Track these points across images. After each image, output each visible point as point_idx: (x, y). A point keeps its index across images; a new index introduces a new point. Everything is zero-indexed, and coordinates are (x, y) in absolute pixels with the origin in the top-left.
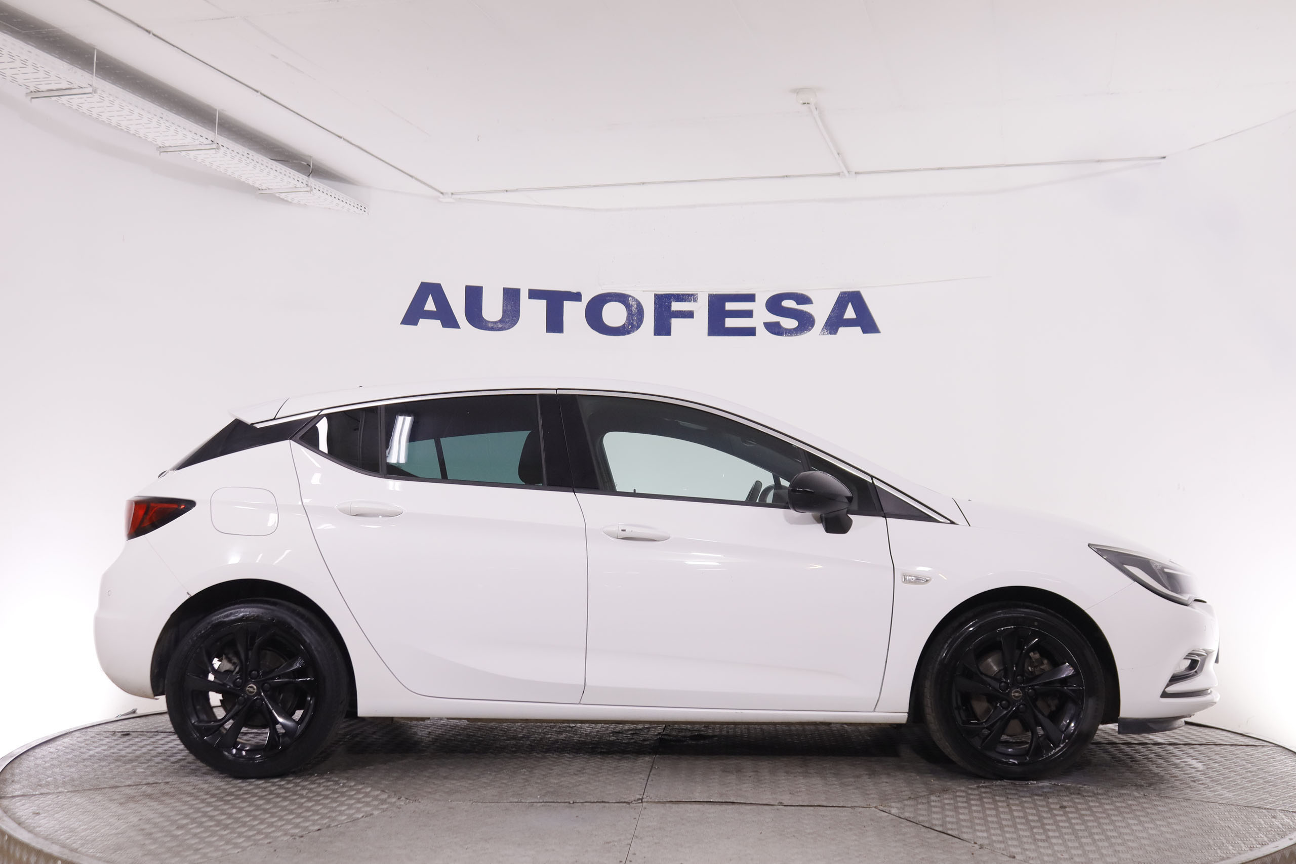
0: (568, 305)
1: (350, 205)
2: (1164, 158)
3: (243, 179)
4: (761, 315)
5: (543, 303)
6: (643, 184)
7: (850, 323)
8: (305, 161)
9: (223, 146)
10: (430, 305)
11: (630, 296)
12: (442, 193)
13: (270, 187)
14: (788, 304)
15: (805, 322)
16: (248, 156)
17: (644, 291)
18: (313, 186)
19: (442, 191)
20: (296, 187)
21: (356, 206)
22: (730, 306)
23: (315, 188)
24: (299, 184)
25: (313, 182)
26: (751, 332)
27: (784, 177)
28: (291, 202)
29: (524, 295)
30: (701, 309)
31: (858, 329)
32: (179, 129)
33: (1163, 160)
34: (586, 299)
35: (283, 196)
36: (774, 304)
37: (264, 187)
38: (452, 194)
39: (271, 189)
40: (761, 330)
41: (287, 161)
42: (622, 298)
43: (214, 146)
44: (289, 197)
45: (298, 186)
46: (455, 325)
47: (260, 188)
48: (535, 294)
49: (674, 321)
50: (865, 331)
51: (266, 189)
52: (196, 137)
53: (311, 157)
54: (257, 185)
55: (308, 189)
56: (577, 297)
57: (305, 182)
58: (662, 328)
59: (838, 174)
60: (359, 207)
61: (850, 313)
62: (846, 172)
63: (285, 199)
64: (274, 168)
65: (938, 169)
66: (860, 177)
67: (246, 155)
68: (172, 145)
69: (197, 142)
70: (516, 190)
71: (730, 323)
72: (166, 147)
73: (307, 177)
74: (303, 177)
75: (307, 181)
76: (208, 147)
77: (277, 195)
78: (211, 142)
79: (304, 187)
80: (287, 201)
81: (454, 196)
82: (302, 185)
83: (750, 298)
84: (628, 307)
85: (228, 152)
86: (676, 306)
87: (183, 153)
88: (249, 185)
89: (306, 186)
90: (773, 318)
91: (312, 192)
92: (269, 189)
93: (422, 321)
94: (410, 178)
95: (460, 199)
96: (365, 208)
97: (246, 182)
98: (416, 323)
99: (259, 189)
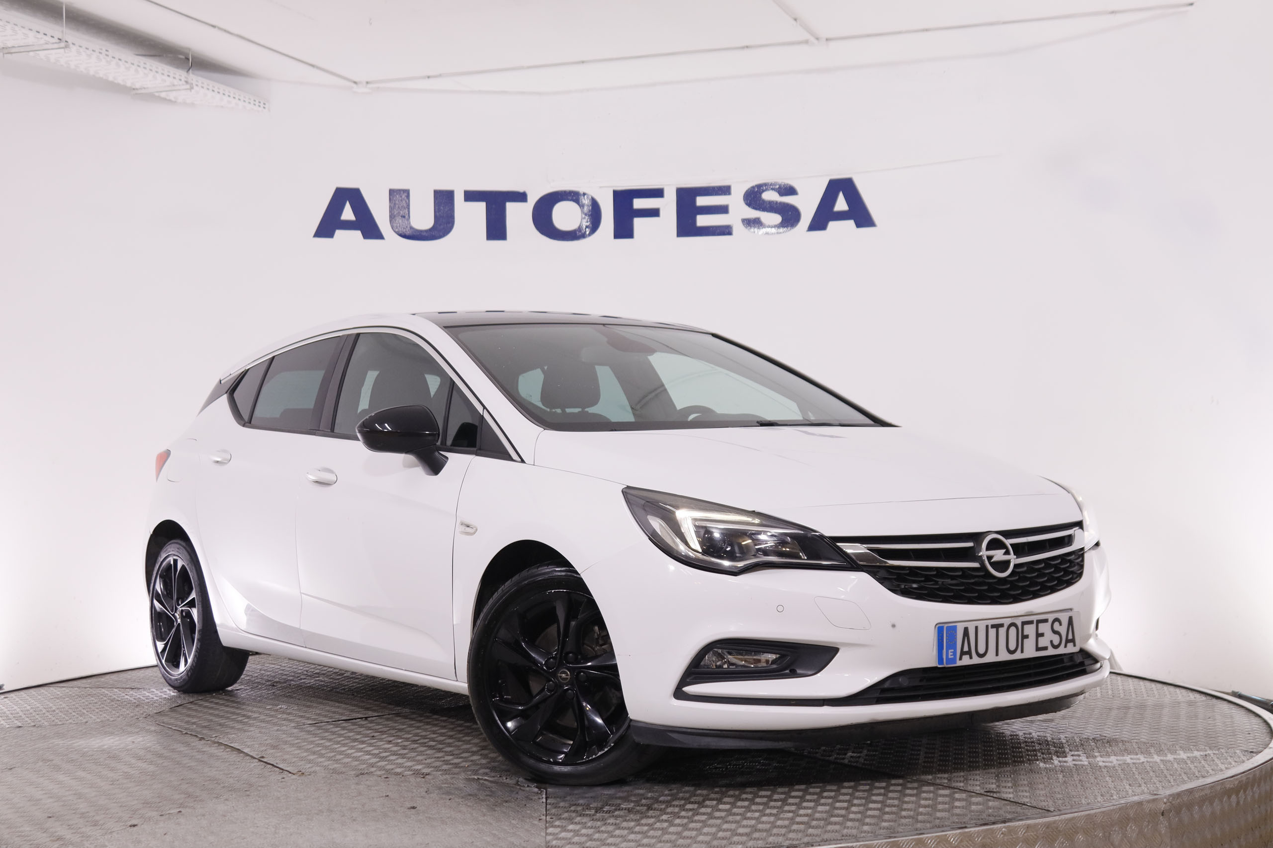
0: (511, 208)
1: (244, 101)
2: (1191, 4)
3: (111, 79)
4: (739, 211)
5: (481, 207)
6: (583, 62)
7: (841, 216)
8: (181, 53)
9: (73, 44)
10: (348, 214)
11: (584, 194)
12: (355, 83)
13: (145, 86)
14: (770, 196)
15: (790, 216)
16: (107, 53)
17: (600, 187)
18: (194, 83)
19: (356, 80)
20: (174, 85)
21: (252, 102)
22: (701, 201)
23: (197, 85)
24: (176, 82)
25: (195, 78)
26: (725, 231)
27: (743, 48)
28: (176, 102)
29: (459, 198)
30: (668, 205)
31: (851, 223)
32: (16, 28)
33: (1190, 8)
34: (533, 199)
35: (163, 95)
36: (753, 198)
37: (137, 86)
38: (367, 83)
39: (147, 88)
40: (739, 229)
41: (160, 56)
42: (573, 196)
43: (63, 45)
44: (172, 96)
45: (176, 83)
46: (378, 235)
47: (134, 87)
48: (471, 196)
49: (638, 222)
50: (859, 225)
51: (140, 89)
52: (39, 36)
53: (189, 49)
54: (129, 84)
55: (188, 86)
56: (521, 197)
57: (183, 79)
58: (623, 230)
59: (806, 42)
60: (257, 103)
61: (841, 204)
62: (812, 39)
63: (168, 98)
64: (142, 65)
65: (927, 30)
66: (832, 44)
67: (104, 51)
68: (16, 46)
69: (42, 42)
70: (440, 76)
71: (702, 221)
72: (9, 48)
73: (186, 73)
74: (179, 74)
75: (186, 77)
76: (56, 46)
77: (157, 94)
78: (59, 41)
79: (183, 85)
80: (170, 101)
81: (370, 86)
82: (180, 83)
83: (725, 190)
84: (582, 206)
85: (81, 50)
86: (639, 203)
87: (32, 54)
88: (118, 85)
89: (184, 83)
90: (753, 214)
91: (193, 91)
92: (144, 88)
93: (339, 233)
94: (311, 68)
95: (378, 88)
96: (264, 104)
97: (116, 82)
98: (330, 235)
99: (134, 89)
